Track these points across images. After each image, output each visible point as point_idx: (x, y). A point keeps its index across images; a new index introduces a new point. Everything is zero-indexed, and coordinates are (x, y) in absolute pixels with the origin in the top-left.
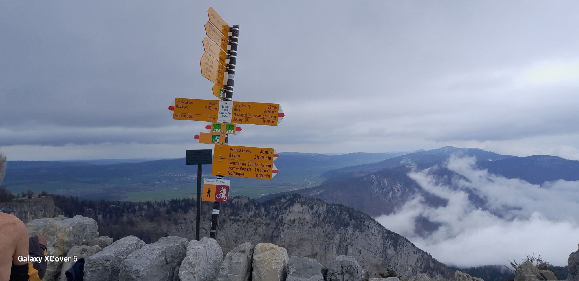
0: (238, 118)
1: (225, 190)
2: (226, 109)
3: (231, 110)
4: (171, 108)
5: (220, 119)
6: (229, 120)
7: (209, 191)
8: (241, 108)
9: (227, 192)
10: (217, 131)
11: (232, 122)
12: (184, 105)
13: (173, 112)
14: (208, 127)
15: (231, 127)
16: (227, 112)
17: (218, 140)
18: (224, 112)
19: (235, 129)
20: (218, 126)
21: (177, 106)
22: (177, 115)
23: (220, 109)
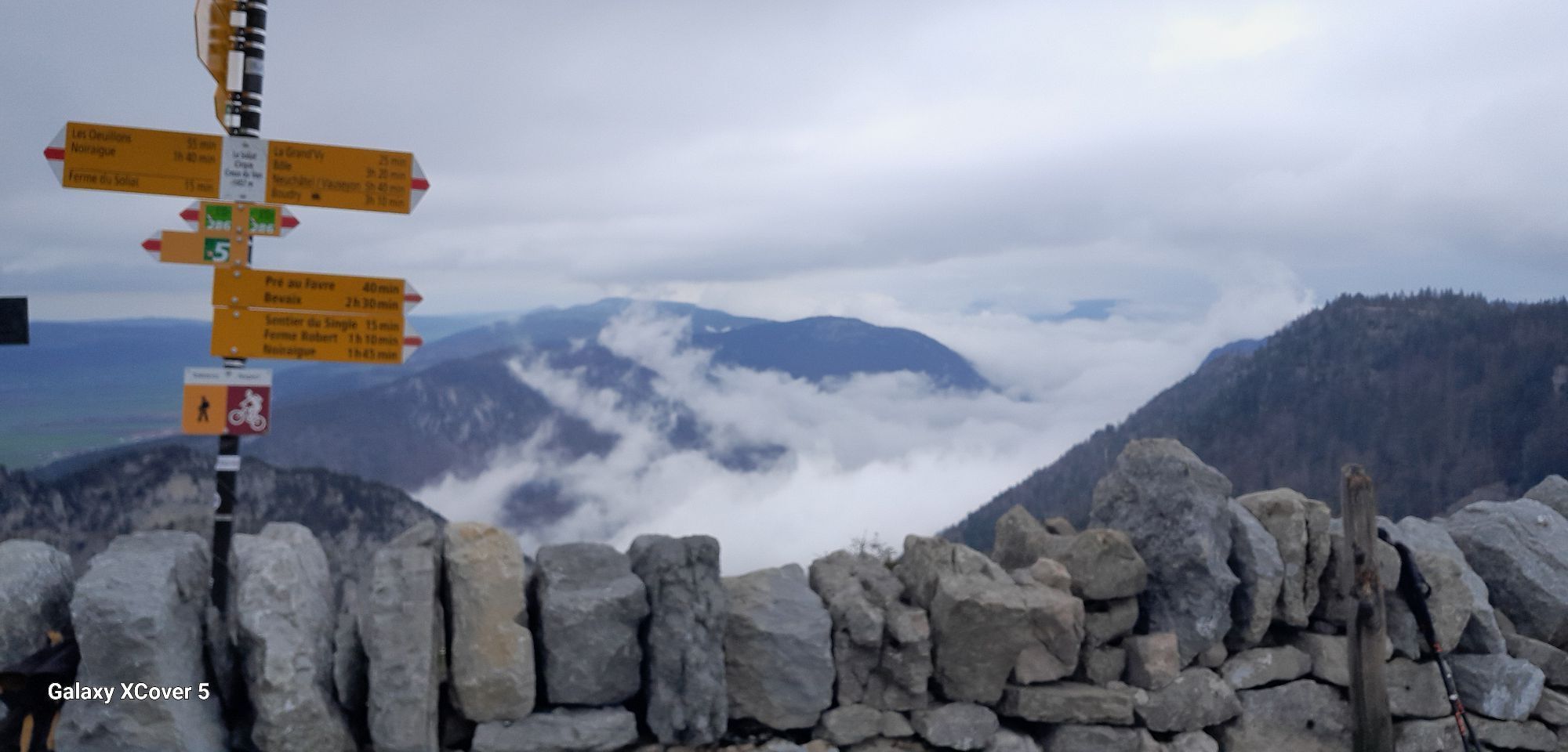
0: (286, 189)
1: (256, 401)
2: (247, 161)
3: (261, 165)
4: (51, 154)
5: (228, 193)
6: (257, 194)
7: (205, 405)
8: (292, 161)
9: (265, 405)
10: (219, 226)
11: (268, 200)
12: (96, 143)
13: (60, 164)
14: (188, 215)
15: (266, 215)
16: (249, 170)
17: (225, 254)
18: (241, 170)
19: (278, 221)
20: (223, 212)
21: (75, 148)
22: (76, 177)
23: (227, 162)
